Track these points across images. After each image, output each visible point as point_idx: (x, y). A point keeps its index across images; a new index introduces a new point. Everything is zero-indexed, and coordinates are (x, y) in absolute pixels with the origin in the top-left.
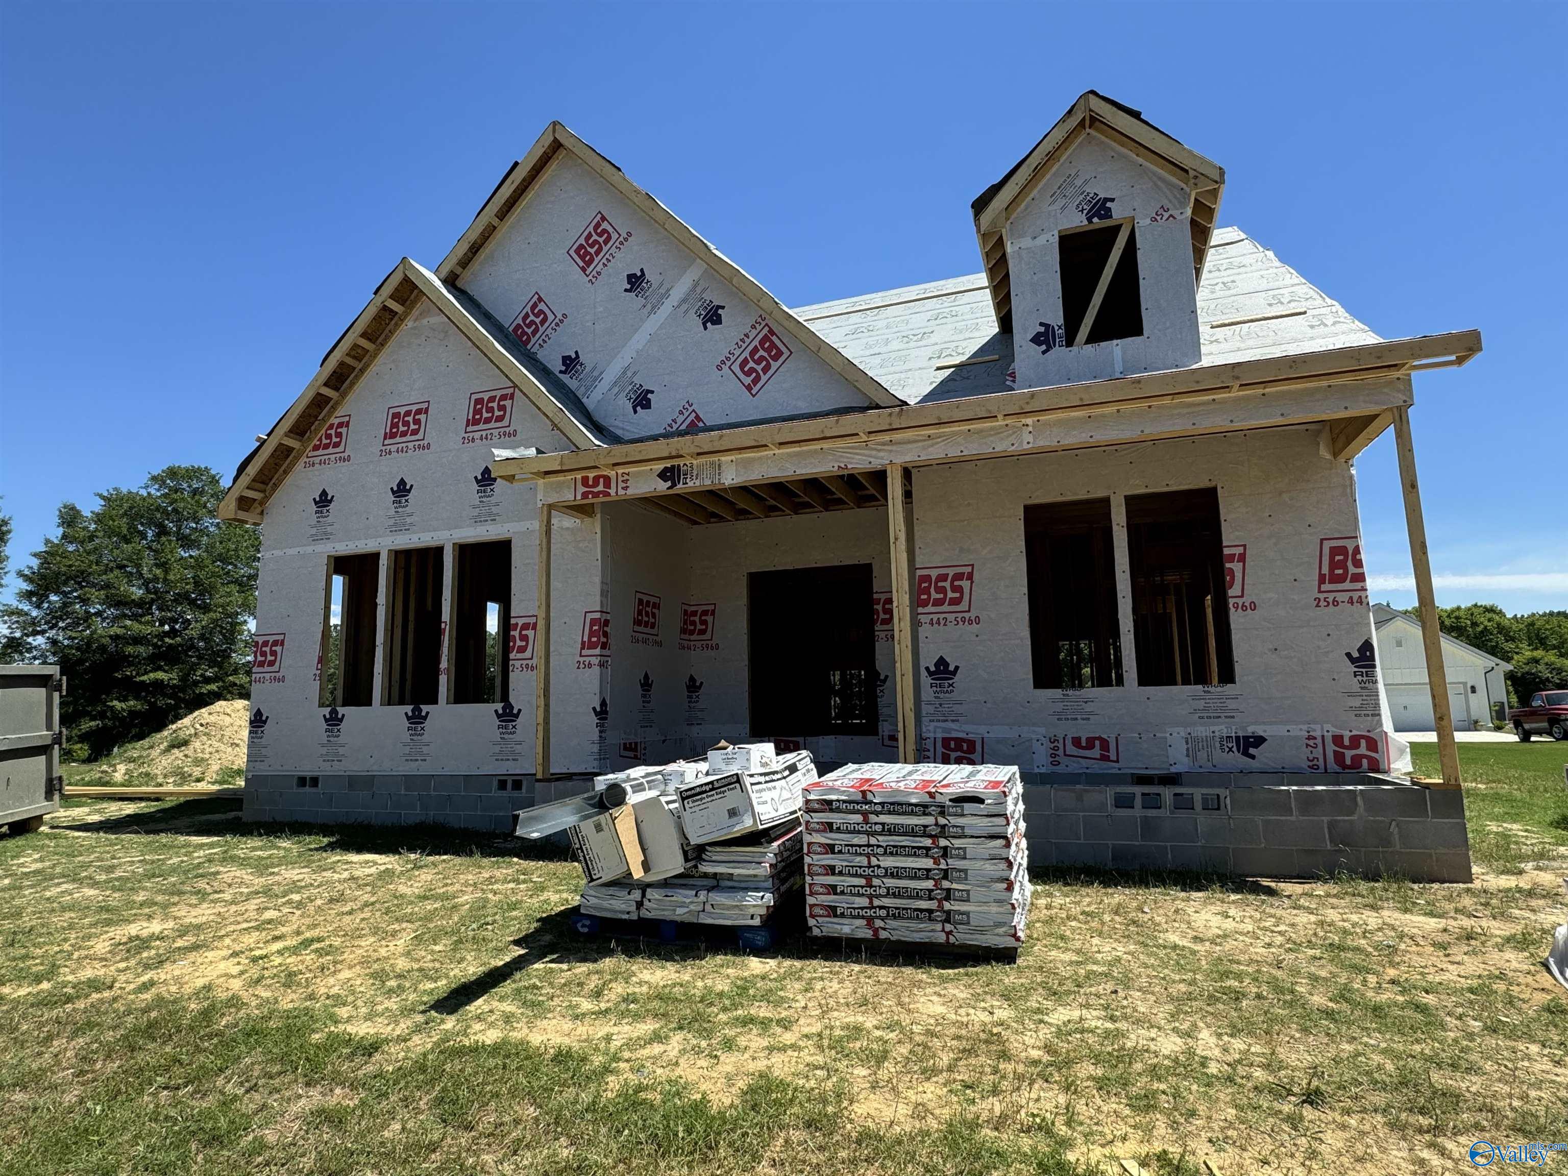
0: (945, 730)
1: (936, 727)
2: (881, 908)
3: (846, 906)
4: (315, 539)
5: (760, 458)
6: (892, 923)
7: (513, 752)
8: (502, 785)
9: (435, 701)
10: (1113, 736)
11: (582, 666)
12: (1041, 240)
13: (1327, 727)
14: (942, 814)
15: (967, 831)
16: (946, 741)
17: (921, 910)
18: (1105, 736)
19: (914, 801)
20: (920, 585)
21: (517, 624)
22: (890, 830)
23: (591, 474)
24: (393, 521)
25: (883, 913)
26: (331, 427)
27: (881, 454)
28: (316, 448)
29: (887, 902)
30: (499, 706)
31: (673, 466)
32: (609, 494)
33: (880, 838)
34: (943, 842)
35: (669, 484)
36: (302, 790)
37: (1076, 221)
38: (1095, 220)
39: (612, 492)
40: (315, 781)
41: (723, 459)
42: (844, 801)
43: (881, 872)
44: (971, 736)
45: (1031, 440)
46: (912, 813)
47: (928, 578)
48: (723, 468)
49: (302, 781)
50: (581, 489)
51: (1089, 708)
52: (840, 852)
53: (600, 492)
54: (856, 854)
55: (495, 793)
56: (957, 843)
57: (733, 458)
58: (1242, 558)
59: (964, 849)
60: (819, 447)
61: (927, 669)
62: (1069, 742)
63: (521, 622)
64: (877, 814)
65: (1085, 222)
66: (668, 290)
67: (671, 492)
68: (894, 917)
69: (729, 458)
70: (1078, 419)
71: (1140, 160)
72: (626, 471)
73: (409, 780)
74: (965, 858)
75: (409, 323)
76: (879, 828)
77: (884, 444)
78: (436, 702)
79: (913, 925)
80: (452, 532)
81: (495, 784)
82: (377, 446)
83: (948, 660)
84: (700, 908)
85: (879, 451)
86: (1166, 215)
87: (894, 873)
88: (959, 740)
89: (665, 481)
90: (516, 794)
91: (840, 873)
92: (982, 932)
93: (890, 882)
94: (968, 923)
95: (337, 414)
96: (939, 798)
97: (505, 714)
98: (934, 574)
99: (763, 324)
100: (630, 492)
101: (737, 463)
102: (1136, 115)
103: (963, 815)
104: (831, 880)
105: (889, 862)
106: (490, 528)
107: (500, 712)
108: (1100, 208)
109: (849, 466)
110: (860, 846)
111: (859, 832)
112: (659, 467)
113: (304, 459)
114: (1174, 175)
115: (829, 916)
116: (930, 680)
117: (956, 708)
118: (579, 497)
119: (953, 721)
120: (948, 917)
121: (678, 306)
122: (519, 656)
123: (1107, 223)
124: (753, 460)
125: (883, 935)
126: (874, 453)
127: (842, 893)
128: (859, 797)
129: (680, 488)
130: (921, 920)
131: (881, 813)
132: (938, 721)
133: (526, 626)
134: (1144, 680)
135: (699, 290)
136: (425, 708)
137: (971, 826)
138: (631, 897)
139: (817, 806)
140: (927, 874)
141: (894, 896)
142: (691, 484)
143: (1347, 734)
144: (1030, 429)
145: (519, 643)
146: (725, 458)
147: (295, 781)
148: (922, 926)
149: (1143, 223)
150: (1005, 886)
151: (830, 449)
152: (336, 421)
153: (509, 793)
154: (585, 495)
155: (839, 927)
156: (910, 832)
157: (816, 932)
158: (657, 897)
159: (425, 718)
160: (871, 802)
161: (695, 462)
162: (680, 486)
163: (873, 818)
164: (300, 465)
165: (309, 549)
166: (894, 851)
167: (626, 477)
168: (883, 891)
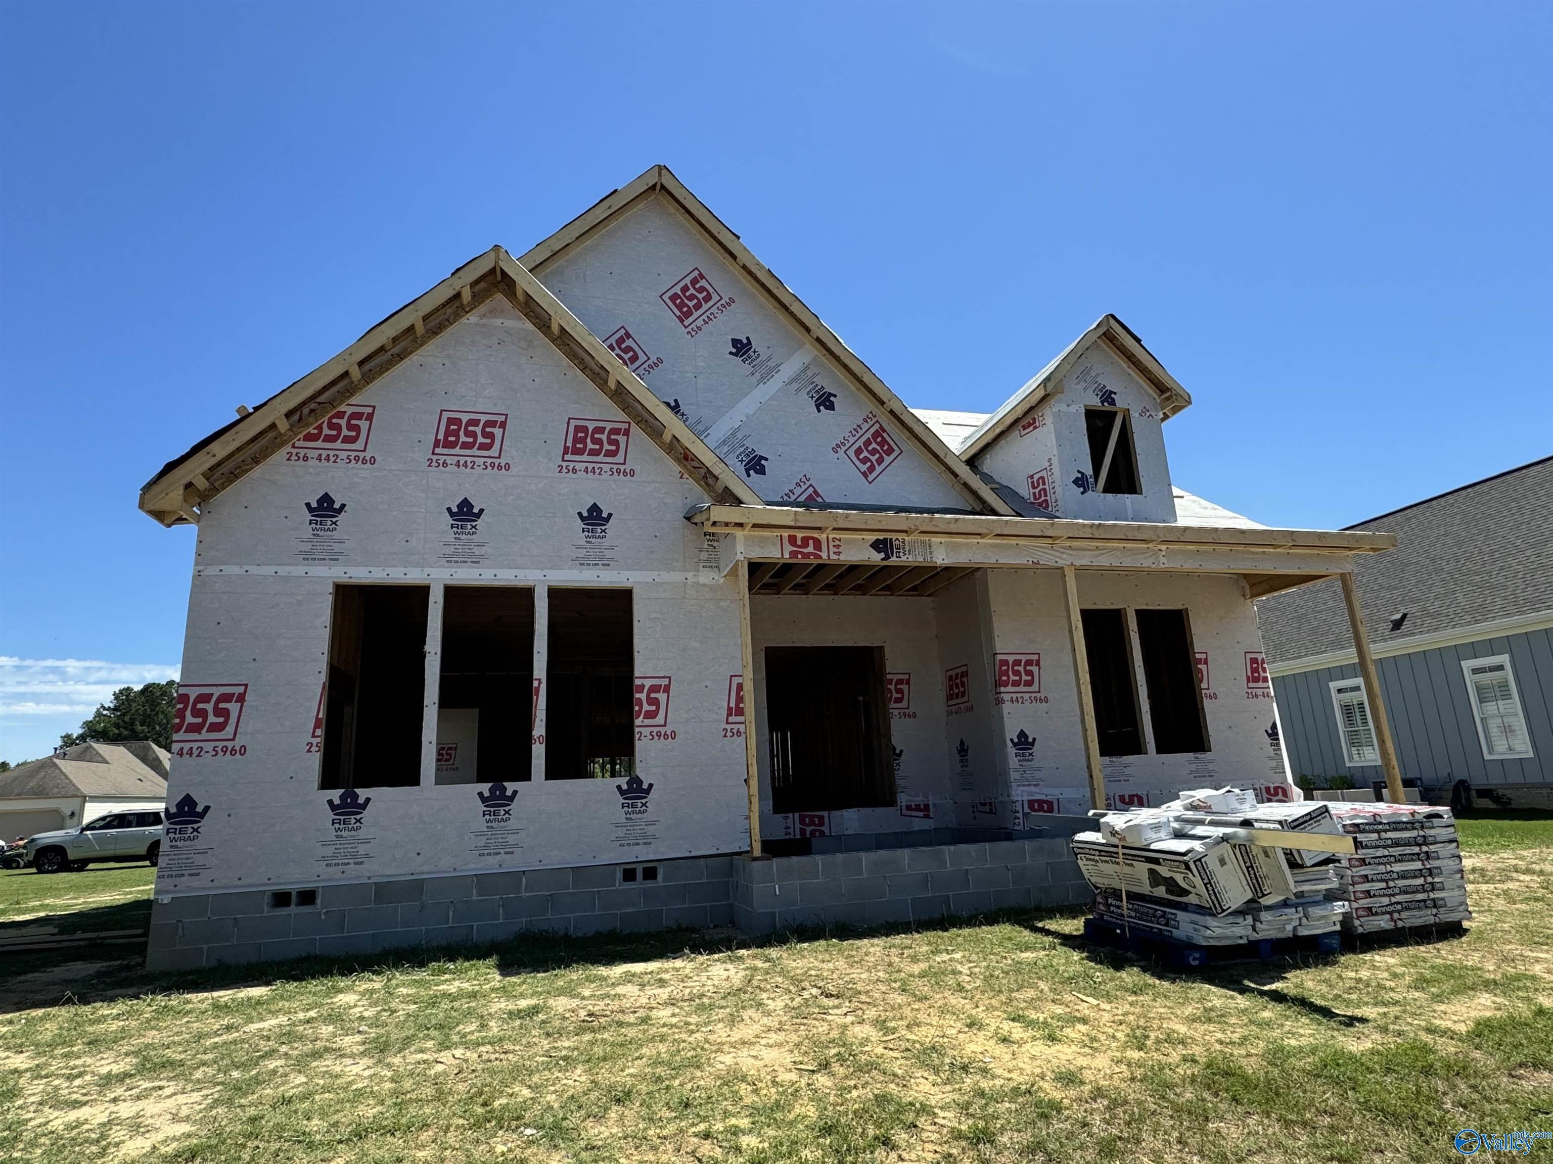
0: (1030, 794)
1: (1022, 791)
2: (1398, 903)
3: (1377, 905)
4: (308, 557)
5: (966, 544)
6: (1404, 915)
7: (644, 835)
8: (629, 875)
9: (526, 776)
10: (1145, 793)
11: (729, 734)
12: (1072, 409)
13: (1262, 781)
14: (1422, 828)
15: (1438, 839)
16: (1031, 803)
17: (1419, 901)
18: (1139, 793)
19: (1405, 820)
20: (1000, 668)
21: (643, 686)
22: (1396, 843)
23: (800, 535)
24: (452, 549)
25: (1399, 907)
26: (341, 415)
27: (1064, 556)
28: (309, 438)
29: (1399, 898)
30: (623, 781)
31: (886, 539)
32: (820, 557)
33: (1390, 850)
34: (1425, 849)
35: (882, 555)
36: (282, 912)
37: (1095, 402)
38: (1106, 404)
39: (824, 555)
40: (308, 897)
41: (933, 539)
42: (1366, 824)
43: (1395, 876)
44: (1049, 798)
45: (1165, 562)
46: (1406, 829)
47: (1006, 662)
48: (933, 548)
49: (281, 899)
50: (788, 548)
51: (1127, 771)
52: (1370, 864)
53: (810, 554)
54: (1379, 864)
55: (620, 885)
56: (1433, 848)
57: (943, 540)
58: (1206, 663)
59: (1436, 852)
60: (1015, 542)
61: (1012, 740)
62: (1117, 799)
63: (648, 683)
64: (1386, 831)
65: (1100, 404)
66: (778, 365)
67: (885, 563)
68: (1407, 909)
69: (940, 540)
70: (1190, 551)
71: (1129, 371)
72: (838, 537)
73: (484, 881)
74: (1439, 858)
75: (472, 318)
76: (1389, 842)
77: (1064, 548)
78: (528, 778)
79: (1416, 913)
80: (546, 572)
81: (619, 875)
82: (423, 453)
83: (1027, 732)
84: (1297, 923)
85: (1062, 553)
86: (1148, 414)
87: (1403, 876)
88: (1040, 802)
89: (879, 552)
90: (650, 884)
91: (1372, 881)
92: (1453, 911)
93: (1401, 883)
94: (1446, 906)
95: (354, 400)
96: (1417, 817)
97: (630, 789)
98: (1011, 659)
99: (874, 420)
100: (843, 557)
101: (947, 544)
102: (1138, 341)
103: (1433, 828)
104: (1366, 886)
105: (1398, 868)
106: (599, 573)
107: (625, 787)
108: (1108, 397)
109: (1041, 562)
110: (1380, 857)
111: (1379, 847)
112: (873, 537)
113: (288, 448)
114: (1151, 388)
115: (1368, 916)
116: (1014, 751)
117: (1038, 775)
118: (787, 555)
119: (1035, 785)
120: (1435, 904)
121: (790, 383)
122: (648, 722)
123: (1112, 408)
124: (959, 545)
125: (1400, 924)
126: (1058, 554)
127: (1374, 896)
128: (1372, 820)
129: (894, 560)
130: (1420, 908)
131: (1389, 831)
132: (1024, 785)
133: (655, 689)
134: (1159, 751)
135: (809, 373)
136: (510, 787)
137: (1438, 834)
138: (1246, 922)
139: (1351, 829)
140: (1418, 874)
141: (1406, 893)
142: (904, 558)
143: (1272, 786)
144: (1164, 553)
145: (646, 707)
146: (935, 540)
147: (267, 899)
148: (1422, 913)
149: (1135, 415)
150: (1459, 875)
151: (1024, 545)
152: (350, 410)
153: (639, 884)
154: (793, 554)
155: (1376, 923)
156: (1407, 843)
157: (1360, 930)
158: (1270, 918)
159: (512, 798)
160: (1380, 823)
161: (906, 538)
162: (894, 558)
163: (1383, 835)
164: (280, 455)
165: (298, 571)
166: (1400, 859)
167: (837, 543)
168: (1397, 891)
